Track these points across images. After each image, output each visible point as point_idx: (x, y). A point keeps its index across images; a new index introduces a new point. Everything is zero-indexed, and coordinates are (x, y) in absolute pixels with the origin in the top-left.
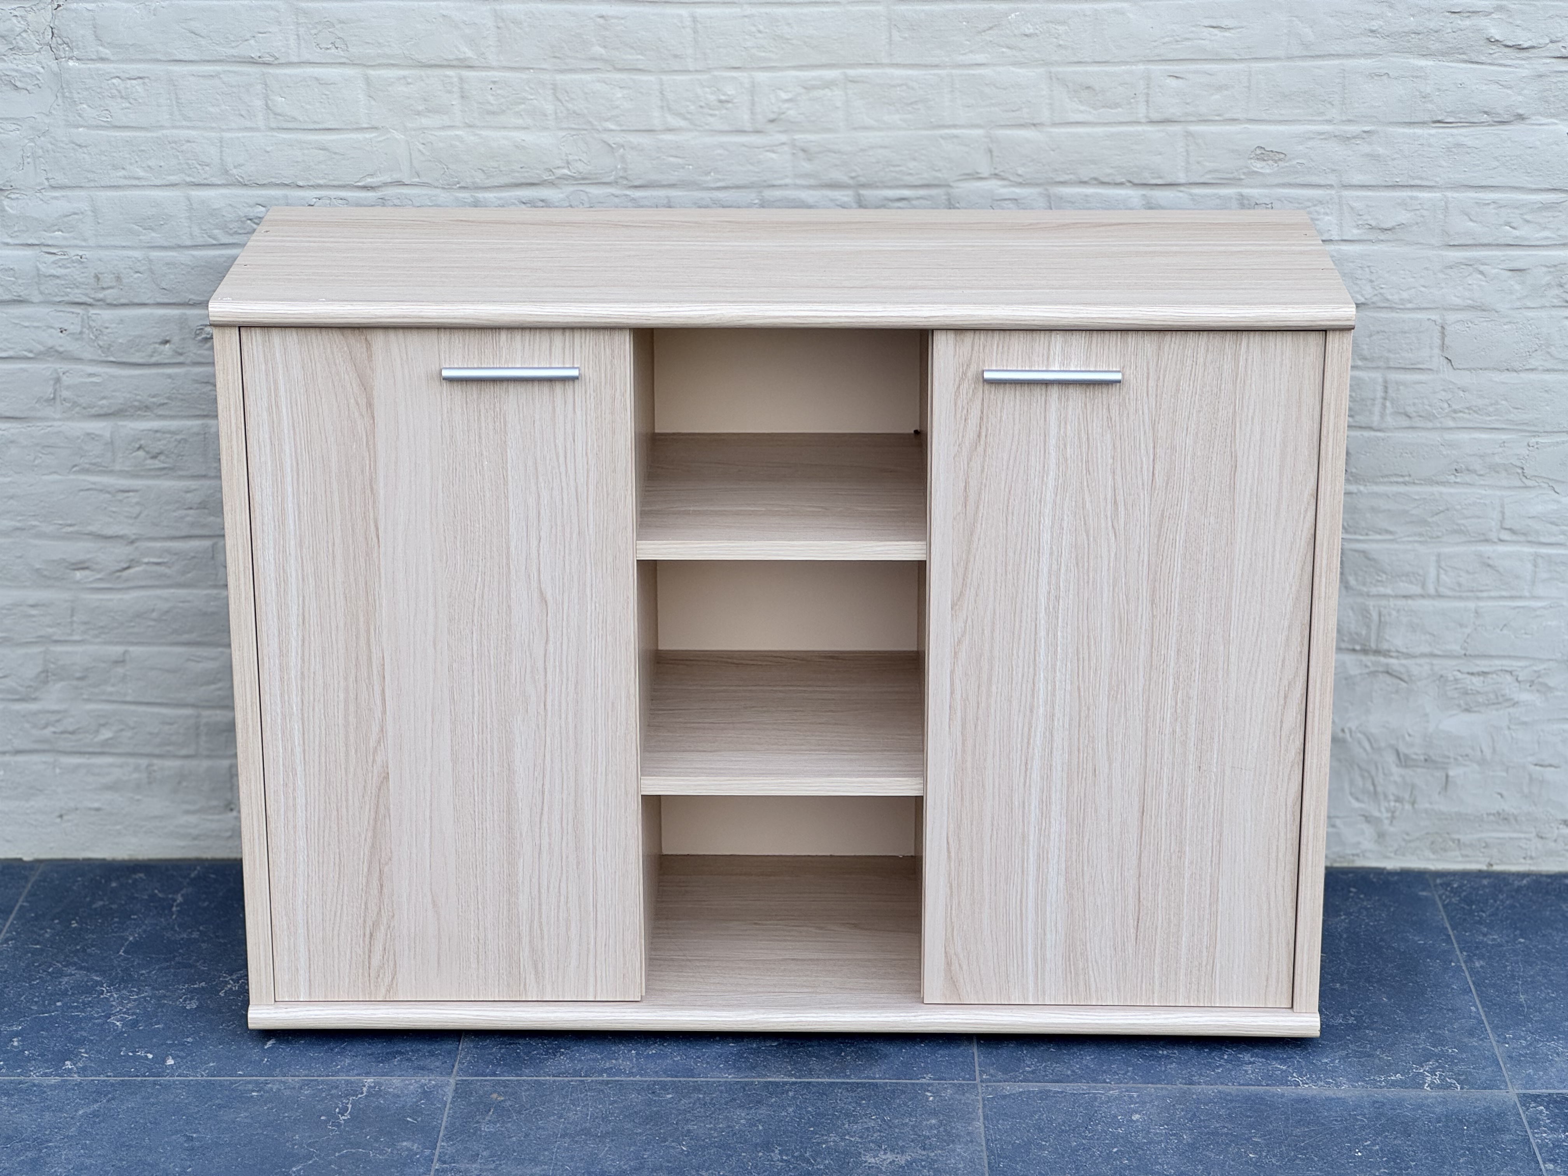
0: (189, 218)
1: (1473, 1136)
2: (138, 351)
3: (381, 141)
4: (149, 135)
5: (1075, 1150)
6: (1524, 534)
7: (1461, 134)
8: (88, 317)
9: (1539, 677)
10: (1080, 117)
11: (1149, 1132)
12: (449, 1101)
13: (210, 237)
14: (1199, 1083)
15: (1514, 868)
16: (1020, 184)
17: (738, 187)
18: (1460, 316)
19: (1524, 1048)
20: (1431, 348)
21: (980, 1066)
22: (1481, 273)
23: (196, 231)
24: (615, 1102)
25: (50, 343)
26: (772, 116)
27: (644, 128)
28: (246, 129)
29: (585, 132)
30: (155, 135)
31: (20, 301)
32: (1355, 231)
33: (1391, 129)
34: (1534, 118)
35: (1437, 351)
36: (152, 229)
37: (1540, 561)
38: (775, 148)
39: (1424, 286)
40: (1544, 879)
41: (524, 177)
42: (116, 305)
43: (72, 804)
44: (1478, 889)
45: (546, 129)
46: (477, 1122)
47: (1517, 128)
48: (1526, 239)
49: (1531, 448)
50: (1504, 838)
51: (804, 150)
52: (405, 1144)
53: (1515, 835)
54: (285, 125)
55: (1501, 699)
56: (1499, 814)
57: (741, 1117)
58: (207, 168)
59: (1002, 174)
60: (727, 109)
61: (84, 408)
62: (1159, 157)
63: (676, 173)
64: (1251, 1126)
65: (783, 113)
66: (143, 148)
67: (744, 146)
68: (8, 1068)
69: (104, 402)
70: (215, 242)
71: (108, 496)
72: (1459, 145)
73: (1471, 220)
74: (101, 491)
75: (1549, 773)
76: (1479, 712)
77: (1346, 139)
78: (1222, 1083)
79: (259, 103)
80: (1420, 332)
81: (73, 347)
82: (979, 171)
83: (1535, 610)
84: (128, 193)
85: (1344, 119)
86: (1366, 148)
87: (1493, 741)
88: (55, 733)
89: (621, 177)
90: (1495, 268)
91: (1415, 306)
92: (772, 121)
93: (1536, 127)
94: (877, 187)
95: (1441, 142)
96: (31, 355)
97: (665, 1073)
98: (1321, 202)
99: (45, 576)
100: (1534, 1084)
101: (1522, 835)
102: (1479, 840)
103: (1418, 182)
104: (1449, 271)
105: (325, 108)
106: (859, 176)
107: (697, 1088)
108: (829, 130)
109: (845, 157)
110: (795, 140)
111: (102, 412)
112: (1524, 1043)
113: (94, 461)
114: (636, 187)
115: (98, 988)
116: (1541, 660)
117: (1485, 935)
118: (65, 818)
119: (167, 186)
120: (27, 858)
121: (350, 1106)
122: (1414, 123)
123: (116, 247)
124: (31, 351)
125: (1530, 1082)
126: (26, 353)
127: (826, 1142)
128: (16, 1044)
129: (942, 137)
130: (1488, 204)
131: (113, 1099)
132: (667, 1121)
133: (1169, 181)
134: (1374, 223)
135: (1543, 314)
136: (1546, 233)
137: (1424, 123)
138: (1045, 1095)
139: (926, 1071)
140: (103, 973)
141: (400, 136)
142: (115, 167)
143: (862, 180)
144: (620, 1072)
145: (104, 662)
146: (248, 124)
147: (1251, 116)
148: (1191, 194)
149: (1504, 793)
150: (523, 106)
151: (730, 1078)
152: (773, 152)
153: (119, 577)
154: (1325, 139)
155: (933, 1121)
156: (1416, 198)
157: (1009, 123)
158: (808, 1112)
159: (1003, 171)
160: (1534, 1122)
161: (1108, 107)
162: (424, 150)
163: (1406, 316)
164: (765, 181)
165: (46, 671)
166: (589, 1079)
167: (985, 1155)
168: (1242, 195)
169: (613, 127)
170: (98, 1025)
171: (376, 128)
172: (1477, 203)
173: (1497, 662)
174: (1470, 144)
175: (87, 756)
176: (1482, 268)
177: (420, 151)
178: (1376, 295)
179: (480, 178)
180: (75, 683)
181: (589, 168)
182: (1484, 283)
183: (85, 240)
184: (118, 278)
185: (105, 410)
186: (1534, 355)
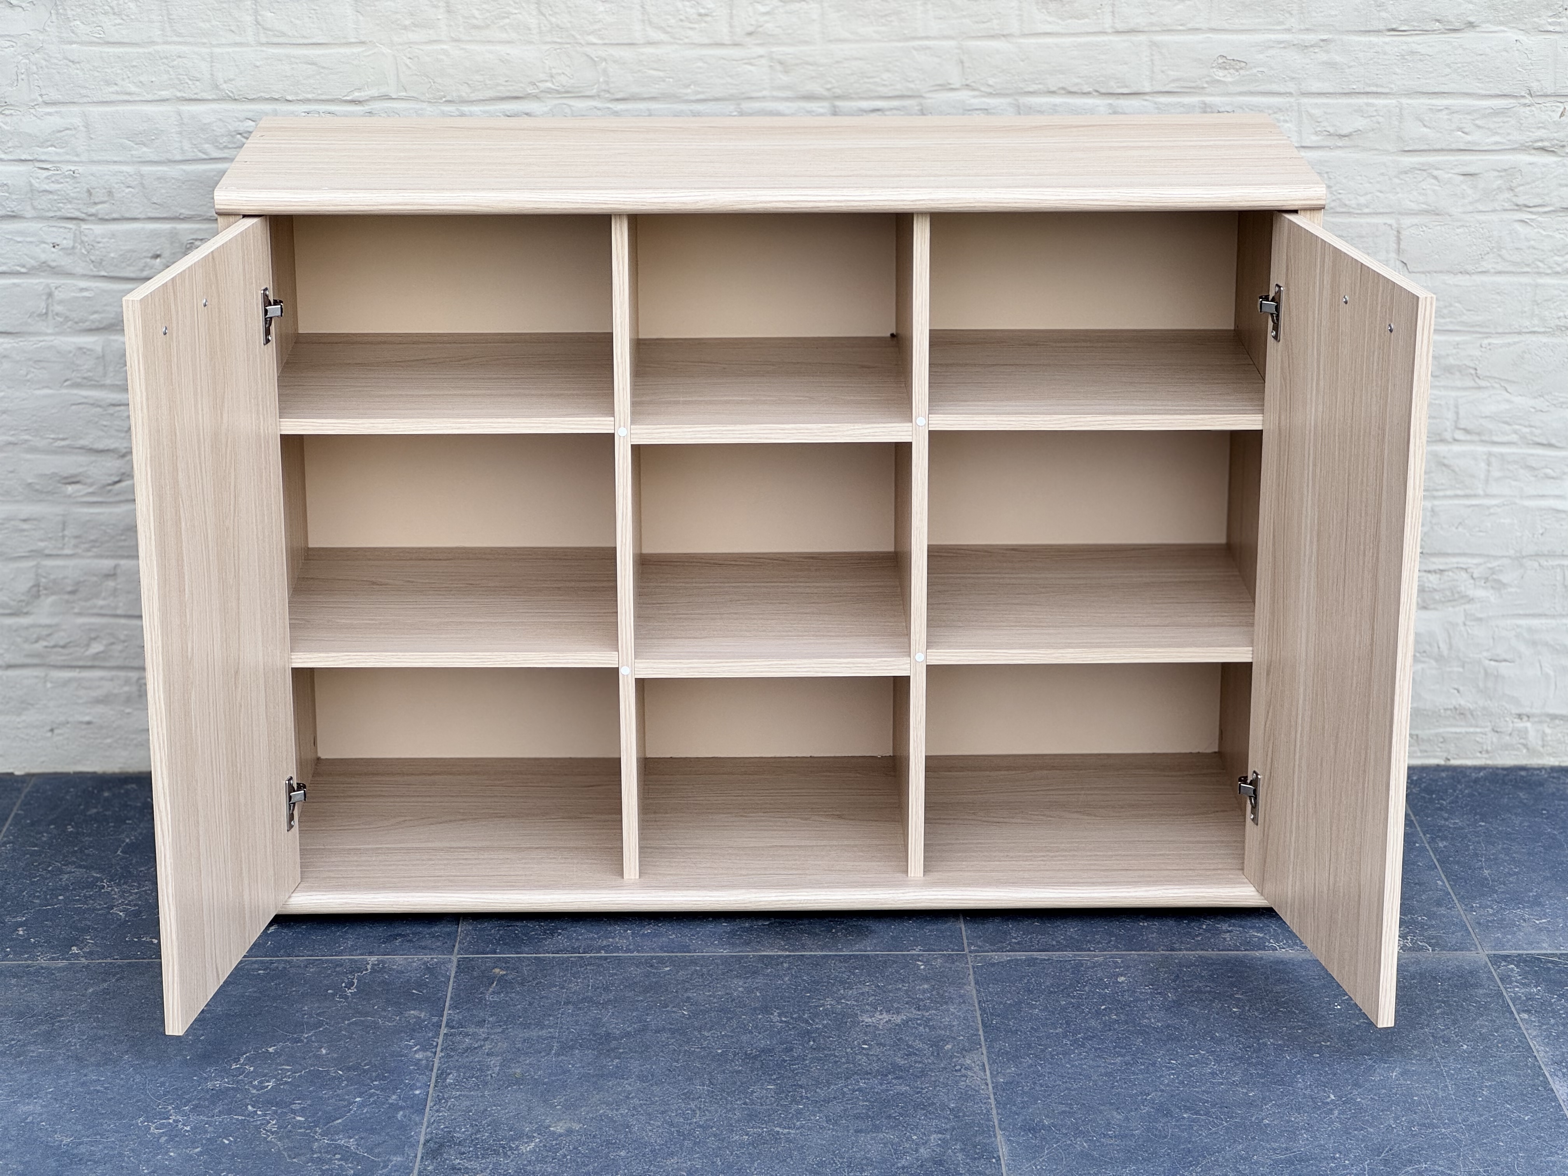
0: (180, 133)
1: (1447, 991)
2: (129, 265)
3: (369, 56)
4: (141, 50)
5: (1064, 1009)
6: (1479, 434)
7: (1415, 42)
8: (80, 232)
9: (1493, 573)
10: (1048, 28)
11: (1135, 992)
12: (453, 975)
13: (200, 151)
14: (1180, 950)
15: (1469, 762)
16: (990, 95)
17: (717, 100)
18: (1415, 220)
19: (1491, 915)
20: (1387, 252)
21: (967, 939)
22: (1435, 178)
23: (187, 146)
24: (616, 974)
25: (43, 257)
26: (751, 29)
27: (626, 42)
28: (236, 44)
29: (569, 46)
30: (146, 51)
31: (13, 217)
32: (1314, 138)
33: (1346, 38)
34: (1484, 26)
35: (1393, 255)
36: (144, 145)
37: (1493, 460)
38: (752, 61)
39: (1381, 192)
40: (1500, 771)
41: (509, 91)
42: (107, 220)
43: (62, 719)
44: (1437, 780)
45: (531, 43)
46: (482, 993)
47: (1468, 36)
48: (1479, 144)
49: (1483, 350)
50: (1460, 733)
51: (781, 63)
52: (412, 1012)
53: (1472, 730)
54: (276, 40)
55: (1456, 596)
56: (1456, 709)
57: (738, 986)
58: (198, 83)
59: (973, 84)
60: (706, 22)
61: (76, 323)
62: (1125, 66)
63: (657, 86)
64: (1232, 985)
65: (761, 26)
66: (134, 64)
67: (724, 59)
68: (15, 954)
69: (95, 316)
70: (204, 156)
71: (99, 409)
72: (1413, 53)
73: (1425, 126)
74: (92, 404)
75: (1504, 669)
76: (1435, 609)
77: (1304, 48)
78: (1202, 950)
79: (249, 19)
80: (1377, 237)
81: (65, 262)
82: (951, 81)
83: (1488, 508)
84: (120, 108)
85: (1302, 27)
86: (1324, 57)
87: (1450, 637)
88: (46, 647)
89: (605, 91)
90: (1448, 173)
91: (1372, 211)
92: (750, 34)
93: (1486, 35)
94: (851, 99)
95: (1396, 49)
96: (23, 270)
97: (662, 949)
98: (1280, 109)
99: (37, 490)
100: (1503, 946)
101: (1478, 730)
102: (1437, 735)
103: (1374, 89)
104: (1403, 176)
105: (313, 23)
106: (834, 88)
107: (694, 962)
108: (806, 43)
109: (821, 69)
110: (772, 52)
111: (93, 327)
112: (1491, 911)
113: (86, 375)
114: (618, 100)
115: (98, 883)
116: (1496, 558)
117: (1446, 820)
118: (56, 731)
119: (158, 101)
120: (17, 773)
121: (355, 981)
122: (1369, 31)
123: (108, 162)
124: (24, 266)
125: (1499, 944)
126: (18, 268)
127: (823, 1005)
128: (21, 933)
129: (916, 49)
130: (1441, 110)
131: (122, 978)
132: (667, 990)
133: (1134, 89)
134: (1331, 130)
135: (1494, 217)
136: (1497, 138)
137: (1379, 31)
138: (1032, 962)
139: (915, 943)
140: (101, 870)
141: (385, 50)
142: (108, 83)
143: (838, 92)
144: (617, 949)
145: (94, 575)
146: (238, 39)
147: (1213, 25)
148: (1156, 103)
149: (1461, 688)
150: (507, 21)
151: (725, 953)
152: (751, 64)
153: (110, 491)
154: (1284, 48)
155: (926, 986)
156: (1372, 105)
157: (980, 35)
158: (804, 980)
159: (974, 82)
160: (1506, 979)
161: (1075, 18)
162: (410, 65)
163: (1363, 220)
164: (743, 93)
165: (37, 585)
166: (588, 955)
167: (978, 1013)
168: (1205, 104)
169: (595, 41)
170: (101, 915)
171: (363, 43)
172: (1430, 109)
173: (1454, 560)
174: (1423, 51)
175: (78, 670)
176: (1435, 173)
177: (407, 65)
178: (1334, 200)
179: (465, 92)
180: (66, 597)
181: (572, 81)
182: (1437, 188)
183: (77, 155)
184: (110, 193)
185: (97, 325)
186: (1486, 257)
